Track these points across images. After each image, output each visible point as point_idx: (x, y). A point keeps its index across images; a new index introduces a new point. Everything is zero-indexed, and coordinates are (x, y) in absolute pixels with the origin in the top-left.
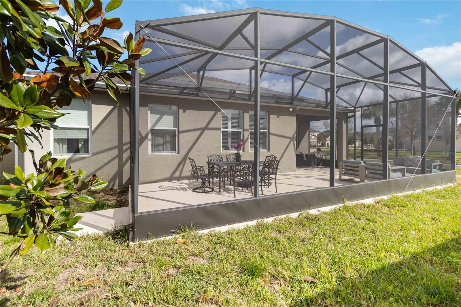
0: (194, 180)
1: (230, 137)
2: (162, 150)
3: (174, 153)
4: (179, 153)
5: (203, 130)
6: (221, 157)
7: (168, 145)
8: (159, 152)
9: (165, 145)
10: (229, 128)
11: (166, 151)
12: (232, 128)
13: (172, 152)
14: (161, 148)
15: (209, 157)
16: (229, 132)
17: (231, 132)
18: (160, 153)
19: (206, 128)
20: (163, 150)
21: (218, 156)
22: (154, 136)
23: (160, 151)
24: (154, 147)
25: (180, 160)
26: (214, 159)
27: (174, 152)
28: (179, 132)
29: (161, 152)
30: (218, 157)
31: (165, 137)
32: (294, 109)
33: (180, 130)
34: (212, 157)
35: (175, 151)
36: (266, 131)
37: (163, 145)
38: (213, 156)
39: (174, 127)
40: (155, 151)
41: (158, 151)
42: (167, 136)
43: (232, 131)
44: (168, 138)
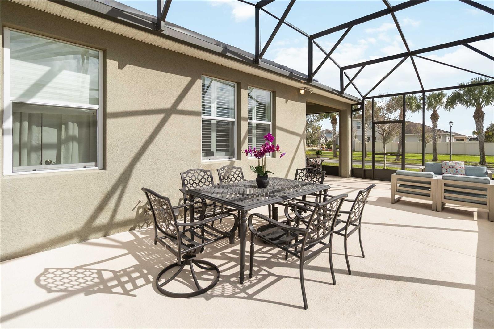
0: (144, 229)
1: (214, 132)
2: (54, 160)
3: (91, 169)
4: (104, 168)
5: (168, 113)
6: (208, 173)
7: (75, 147)
8: (44, 166)
9: (63, 147)
10: (212, 114)
11: (66, 162)
12: (218, 115)
13: (85, 164)
14: (50, 154)
15: (185, 175)
16: (213, 122)
17: (215, 122)
18: (48, 169)
19: (173, 110)
20: (58, 162)
21: (203, 171)
22: (26, 124)
23: (48, 163)
24: (25, 152)
25: (108, 186)
26: (194, 178)
27: (92, 166)
28: (105, 116)
29: (49, 166)
30: (202, 174)
31: (63, 127)
32: (307, 92)
33: (109, 110)
34: (190, 175)
35: (94, 164)
36: (270, 123)
37: (58, 146)
38: (193, 172)
39: (90, 103)
40: (29, 164)
41: (41, 164)
42: (70, 124)
43: (218, 122)
44: (74, 130)
